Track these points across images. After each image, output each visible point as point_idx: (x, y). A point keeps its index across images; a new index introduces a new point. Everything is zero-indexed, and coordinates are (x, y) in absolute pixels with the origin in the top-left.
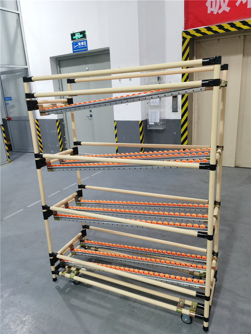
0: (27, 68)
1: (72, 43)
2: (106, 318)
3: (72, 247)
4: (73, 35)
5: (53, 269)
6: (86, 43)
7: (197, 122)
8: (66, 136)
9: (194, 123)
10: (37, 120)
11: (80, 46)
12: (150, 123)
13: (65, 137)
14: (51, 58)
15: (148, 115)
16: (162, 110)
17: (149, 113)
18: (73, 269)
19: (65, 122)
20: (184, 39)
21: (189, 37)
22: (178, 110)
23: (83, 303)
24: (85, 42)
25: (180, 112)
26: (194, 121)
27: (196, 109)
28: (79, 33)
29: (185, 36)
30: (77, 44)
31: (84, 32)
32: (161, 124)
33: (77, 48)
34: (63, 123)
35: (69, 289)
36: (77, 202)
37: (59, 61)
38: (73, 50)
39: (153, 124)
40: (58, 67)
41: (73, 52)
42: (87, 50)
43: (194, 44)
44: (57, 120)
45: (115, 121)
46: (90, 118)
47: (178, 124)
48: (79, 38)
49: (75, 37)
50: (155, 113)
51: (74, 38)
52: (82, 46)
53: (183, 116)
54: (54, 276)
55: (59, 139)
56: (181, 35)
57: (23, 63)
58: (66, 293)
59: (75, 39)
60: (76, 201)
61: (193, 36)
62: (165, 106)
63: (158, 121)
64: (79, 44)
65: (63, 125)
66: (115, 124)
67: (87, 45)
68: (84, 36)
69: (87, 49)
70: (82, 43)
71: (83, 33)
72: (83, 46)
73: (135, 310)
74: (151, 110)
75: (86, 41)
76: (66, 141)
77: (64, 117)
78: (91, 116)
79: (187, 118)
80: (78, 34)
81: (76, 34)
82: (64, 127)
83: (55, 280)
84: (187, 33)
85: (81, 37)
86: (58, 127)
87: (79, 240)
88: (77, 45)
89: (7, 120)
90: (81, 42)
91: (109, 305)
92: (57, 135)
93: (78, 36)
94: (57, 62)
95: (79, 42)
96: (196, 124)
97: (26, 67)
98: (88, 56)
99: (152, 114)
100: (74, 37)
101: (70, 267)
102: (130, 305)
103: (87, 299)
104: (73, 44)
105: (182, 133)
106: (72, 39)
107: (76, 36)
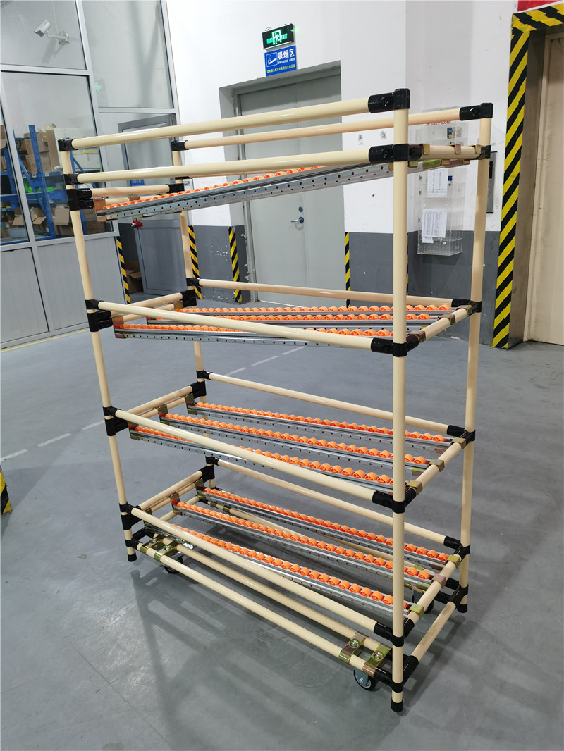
0: (175, 114)
1: (265, 54)
2: (205, 648)
3: (175, 498)
4: (267, 35)
5: (127, 535)
6: (295, 52)
7: (542, 239)
8: (249, 264)
9: (536, 242)
10: (191, 228)
11: (282, 60)
12: (424, 241)
13: (246, 265)
14: (221, 89)
15: (419, 220)
16: (455, 210)
17: (424, 215)
18: (166, 541)
19: (247, 234)
20: (516, 33)
21: (528, 29)
22: (495, 210)
23: (172, 612)
24: (291, 51)
25: (499, 213)
26: (536, 236)
27: (542, 206)
28: (279, 31)
29: (519, 25)
30: (275, 56)
31: (291, 26)
32: (448, 243)
33: (275, 65)
34: (242, 235)
35: (155, 579)
36: (189, 407)
37: (239, 95)
38: (267, 69)
39: (431, 241)
40: (237, 109)
41: (267, 74)
42: (295, 68)
43: (544, 46)
44: (230, 229)
45: (346, 233)
46: (300, 225)
47: (492, 243)
48: (279, 43)
49: (271, 39)
50: (438, 216)
51: (268, 43)
52: (285, 59)
53: (504, 223)
54: (130, 551)
55: (233, 269)
56: (510, 25)
57: (167, 102)
58: (147, 587)
59: (271, 45)
60: (187, 405)
61: (538, 25)
62: (464, 198)
63: (442, 235)
64: (280, 55)
65: (244, 239)
66: (347, 239)
67: (295, 57)
68: (291, 38)
69: (296, 66)
70: (286, 53)
71: (288, 30)
72: (286, 61)
73: (267, 643)
74: (426, 210)
75: (294, 47)
76: (247, 275)
77: (245, 222)
78: (302, 221)
79: (514, 228)
80: (278, 33)
81: (273, 33)
82: (245, 244)
83: (132, 558)
84: (525, 19)
85: (284, 38)
86: (231, 244)
87: (194, 485)
88: (276, 59)
89: (135, 226)
90: (283, 50)
91: (219, 625)
92: (229, 261)
93: (277, 37)
94: (236, 98)
95: (279, 51)
96: (539, 244)
97: (172, 111)
98: (300, 83)
99: (429, 219)
100: (269, 41)
101: (161, 537)
102: (262, 630)
103: (182, 605)
104: (267, 56)
105: (499, 265)
106: (266, 45)
107: (274, 38)
